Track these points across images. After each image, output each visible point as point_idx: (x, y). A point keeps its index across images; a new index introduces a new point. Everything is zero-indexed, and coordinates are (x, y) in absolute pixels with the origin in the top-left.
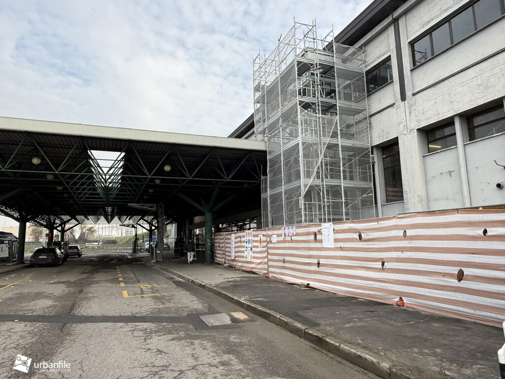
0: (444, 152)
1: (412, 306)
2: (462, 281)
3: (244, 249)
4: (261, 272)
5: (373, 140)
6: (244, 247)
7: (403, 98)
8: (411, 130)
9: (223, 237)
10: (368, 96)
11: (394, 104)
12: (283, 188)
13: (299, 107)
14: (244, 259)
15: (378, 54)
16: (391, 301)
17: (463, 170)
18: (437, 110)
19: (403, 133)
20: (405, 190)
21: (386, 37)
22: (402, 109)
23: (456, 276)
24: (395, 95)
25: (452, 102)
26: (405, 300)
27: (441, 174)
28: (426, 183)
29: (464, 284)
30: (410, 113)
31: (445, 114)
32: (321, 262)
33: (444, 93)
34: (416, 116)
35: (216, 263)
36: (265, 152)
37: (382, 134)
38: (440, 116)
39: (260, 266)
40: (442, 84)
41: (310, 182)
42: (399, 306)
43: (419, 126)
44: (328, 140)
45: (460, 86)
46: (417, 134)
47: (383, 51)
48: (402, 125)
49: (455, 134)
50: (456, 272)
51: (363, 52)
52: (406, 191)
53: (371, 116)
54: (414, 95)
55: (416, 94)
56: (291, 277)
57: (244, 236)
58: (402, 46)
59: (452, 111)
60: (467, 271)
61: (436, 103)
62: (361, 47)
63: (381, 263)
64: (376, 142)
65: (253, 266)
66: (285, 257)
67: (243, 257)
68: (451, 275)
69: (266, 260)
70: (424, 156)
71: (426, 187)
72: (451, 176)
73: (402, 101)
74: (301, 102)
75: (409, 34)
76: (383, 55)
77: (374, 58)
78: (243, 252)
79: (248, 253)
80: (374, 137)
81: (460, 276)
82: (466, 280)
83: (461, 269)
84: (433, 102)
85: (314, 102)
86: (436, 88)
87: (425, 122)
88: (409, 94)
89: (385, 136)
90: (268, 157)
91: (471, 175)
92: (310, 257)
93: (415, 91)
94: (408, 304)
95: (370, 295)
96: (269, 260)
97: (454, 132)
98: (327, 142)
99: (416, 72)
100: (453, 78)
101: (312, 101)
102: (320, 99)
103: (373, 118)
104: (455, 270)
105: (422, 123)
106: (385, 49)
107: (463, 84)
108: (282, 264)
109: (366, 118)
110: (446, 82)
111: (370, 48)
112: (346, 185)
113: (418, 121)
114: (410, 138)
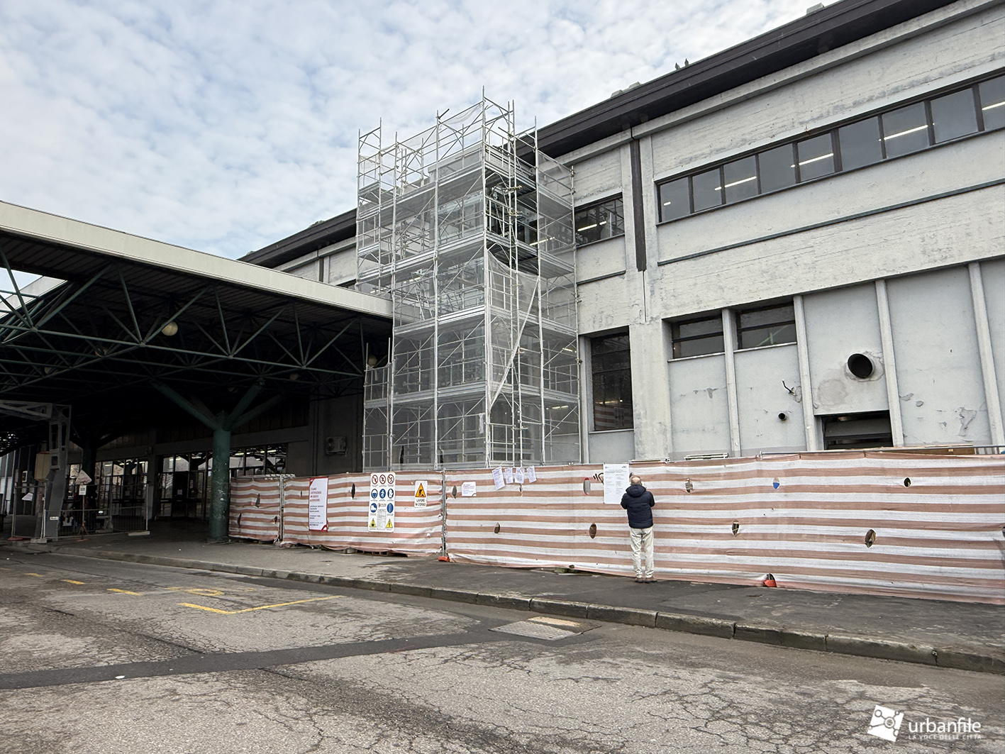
0: (701, 360)
1: (790, 585)
2: (873, 546)
3: (368, 509)
4: (422, 552)
5: (582, 325)
6: (367, 504)
7: (642, 265)
8: (652, 318)
9: (278, 484)
10: (578, 249)
11: (624, 272)
12: (436, 393)
13: (486, 251)
14: (369, 529)
15: (599, 186)
16: (750, 582)
17: (732, 389)
18: (697, 296)
19: (639, 321)
20: (637, 412)
21: (614, 161)
22: (639, 283)
23: (864, 540)
24: (625, 258)
25: (721, 288)
26: (777, 578)
27: (696, 392)
28: (672, 403)
29: (875, 549)
30: (652, 292)
31: (709, 304)
32: (598, 528)
33: (711, 272)
34: (662, 299)
35: (238, 540)
36: (388, 321)
37: (599, 316)
38: (702, 305)
39: (417, 541)
40: (707, 258)
41: (501, 386)
42: (766, 586)
43: (666, 314)
44: (526, 317)
45: (735, 266)
46: (663, 328)
47: (608, 183)
48: (636, 310)
49: (722, 334)
50: (865, 534)
51: (573, 176)
52: (639, 415)
53: (579, 284)
54: (660, 264)
55: (663, 265)
56: (519, 557)
57: (368, 484)
58: (643, 184)
59: (721, 301)
60: (880, 532)
61: (696, 284)
62: (569, 165)
63: (731, 526)
64: (589, 328)
65: (396, 540)
66: (499, 522)
67: (365, 524)
68: (855, 539)
69: (439, 529)
70: (668, 362)
71: (671, 409)
72: (711, 397)
73: (639, 271)
74: (490, 244)
75: (657, 170)
76: (607, 190)
77: (590, 190)
78: (366, 514)
79: (380, 517)
80: (582, 320)
81: (869, 539)
82: (878, 544)
83: (871, 530)
84: (691, 282)
85: (507, 246)
86: (697, 261)
87: (677, 310)
88: (651, 261)
89: (604, 321)
90: (395, 331)
91: (741, 398)
92: (571, 520)
93: (662, 260)
94: (784, 582)
95: (708, 576)
96: (445, 529)
97: (720, 331)
98: (526, 320)
99: (664, 230)
100: (725, 253)
101: (504, 245)
102: (517, 243)
103: (582, 288)
104: (863, 532)
105: (670, 311)
106: (613, 181)
107: (739, 265)
108: (492, 535)
109: (572, 286)
110: (715, 256)
111: (584, 171)
112: (546, 397)
113: (666, 307)
114: (650, 331)
